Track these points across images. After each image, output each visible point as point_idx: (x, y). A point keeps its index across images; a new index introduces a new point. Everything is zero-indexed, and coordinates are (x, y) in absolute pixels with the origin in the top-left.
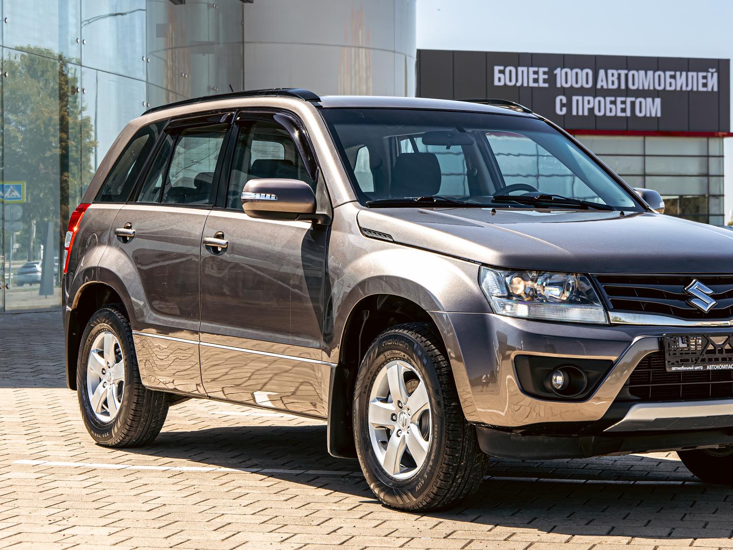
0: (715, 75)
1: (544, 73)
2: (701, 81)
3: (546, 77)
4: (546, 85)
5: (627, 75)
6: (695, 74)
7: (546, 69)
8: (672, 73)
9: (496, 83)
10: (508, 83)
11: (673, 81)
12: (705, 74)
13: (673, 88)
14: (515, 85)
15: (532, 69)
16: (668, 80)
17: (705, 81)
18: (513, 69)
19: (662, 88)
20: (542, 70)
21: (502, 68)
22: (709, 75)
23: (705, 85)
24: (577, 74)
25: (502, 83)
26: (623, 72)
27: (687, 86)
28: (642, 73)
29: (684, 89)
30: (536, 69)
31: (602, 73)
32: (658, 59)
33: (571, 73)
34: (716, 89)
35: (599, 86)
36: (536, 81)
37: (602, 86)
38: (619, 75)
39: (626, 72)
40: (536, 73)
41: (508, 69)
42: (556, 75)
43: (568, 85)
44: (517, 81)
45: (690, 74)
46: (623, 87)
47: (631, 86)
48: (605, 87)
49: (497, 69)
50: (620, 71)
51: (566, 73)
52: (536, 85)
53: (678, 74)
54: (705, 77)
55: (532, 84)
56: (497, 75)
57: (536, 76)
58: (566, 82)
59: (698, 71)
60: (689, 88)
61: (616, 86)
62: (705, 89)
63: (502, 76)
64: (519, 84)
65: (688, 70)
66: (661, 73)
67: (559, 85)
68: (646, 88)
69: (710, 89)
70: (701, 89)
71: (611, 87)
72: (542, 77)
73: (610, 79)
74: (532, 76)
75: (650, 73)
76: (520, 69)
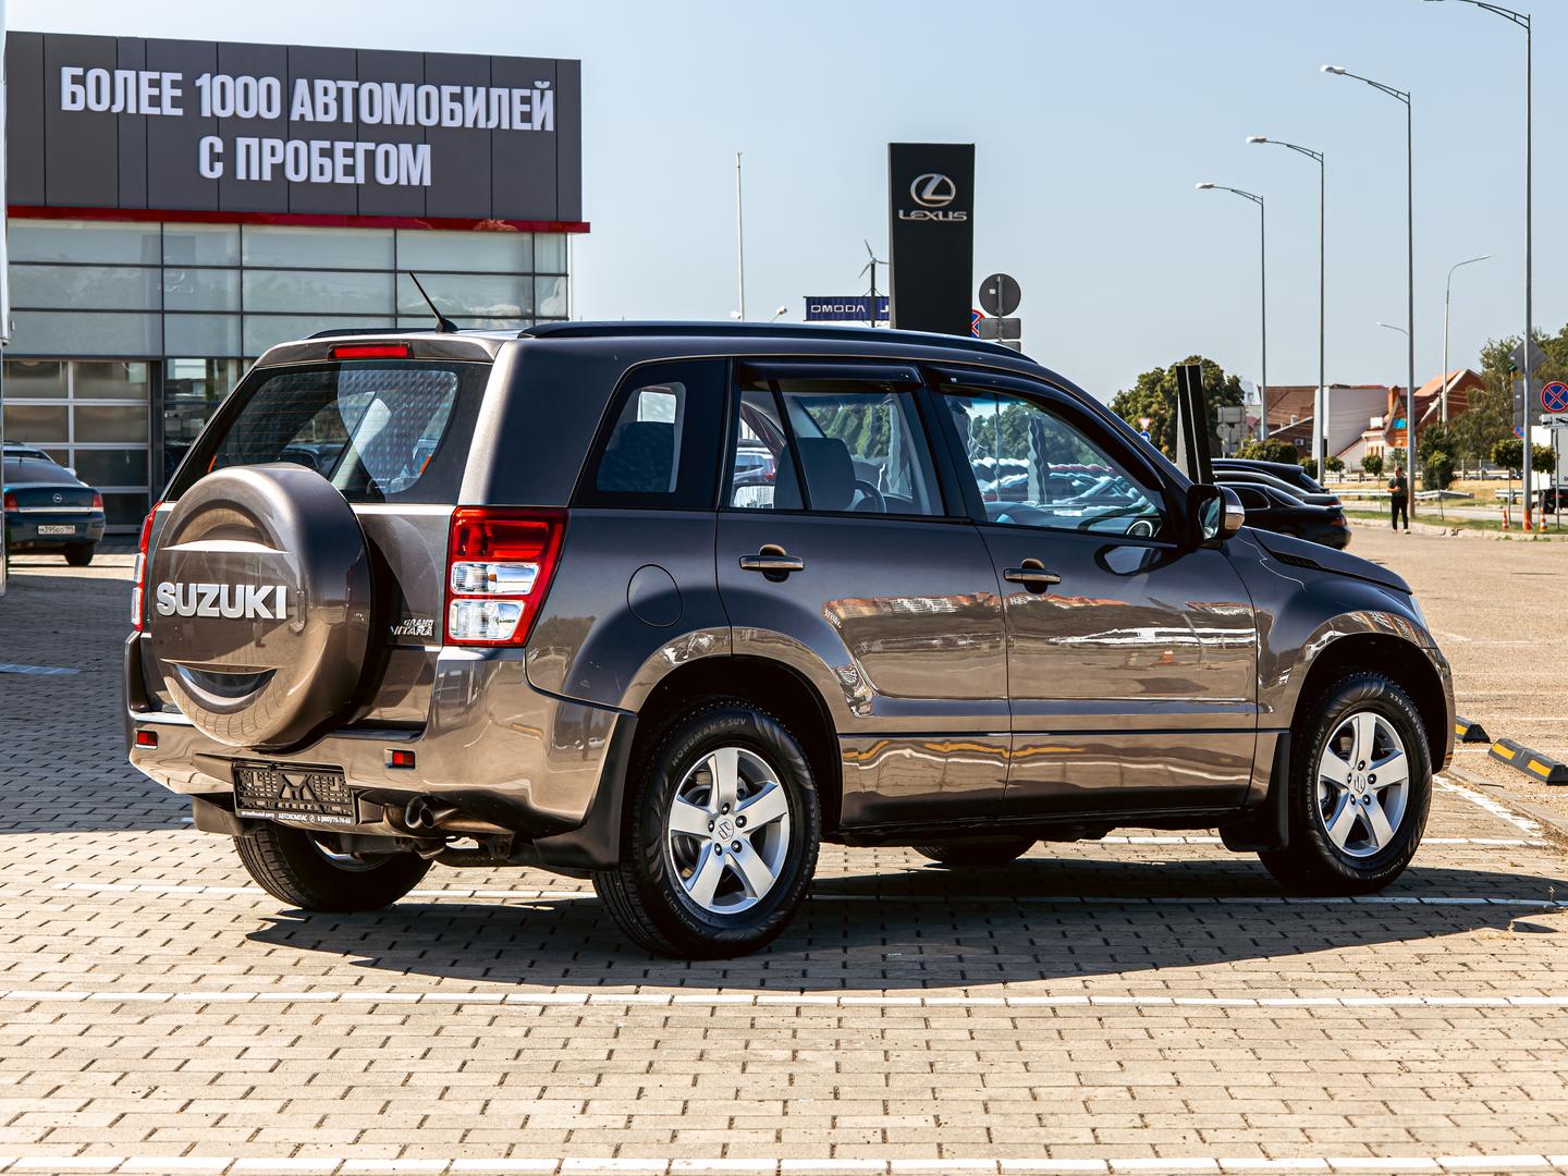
0: (549, 95)
1: (174, 84)
2: (519, 108)
3: (178, 93)
4: (179, 112)
5: (356, 92)
6: (504, 92)
7: (178, 76)
8: (457, 89)
9: (67, 105)
10: (94, 106)
11: (457, 106)
12: (526, 93)
13: (457, 123)
14: (110, 108)
15: (145, 76)
16: (447, 105)
17: (526, 108)
18: (104, 75)
19: (433, 122)
20: (168, 77)
21: (79, 71)
22: (537, 94)
23: (527, 117)
24: (246, 86)
25: (79, 106)
26: (348, 86)
27: (488, 119)
28: (390, 87)
29: (482, 124)
30: (155, 75)
31: (301, 86)
32: (425, 57)
33: (234, 87)
34: (550, 127)
35: (295, 117)
36: (155, 101)
37: (302, 116)
38: (340, 91)
39: (355, 84)
40: (155, 83)
41: (92, 74)
42: (200, 88)
43: (228, 113)
44: (113, 102)
45: (495, 92)
46: (348, 118)
47: (365, 117)
48: (309, 118)
49: (67, 73)
50: (341, 84)
51: (223, 85)
52: (155, 111)
53: (469, 90)
54: (526, 100)
55: (146, 109)
56: (67, 87)
57: (155, 91)
58: (223, 107)
59: (511, 87)
60: (493, 124)
61: (332, 117)
62: (527, 126)
63: (79, 89)
64: (117, 108)
65: (490, 85)
66: (433, 90)
67: (206, 113)
68: (399, 121)
69: (537, 127)
70: (518, 125)
71: (321, 117)
72: (169, 93)
73: (320, 99)
74: (146, 91)
75: (408, 88)
76: (120, 75)
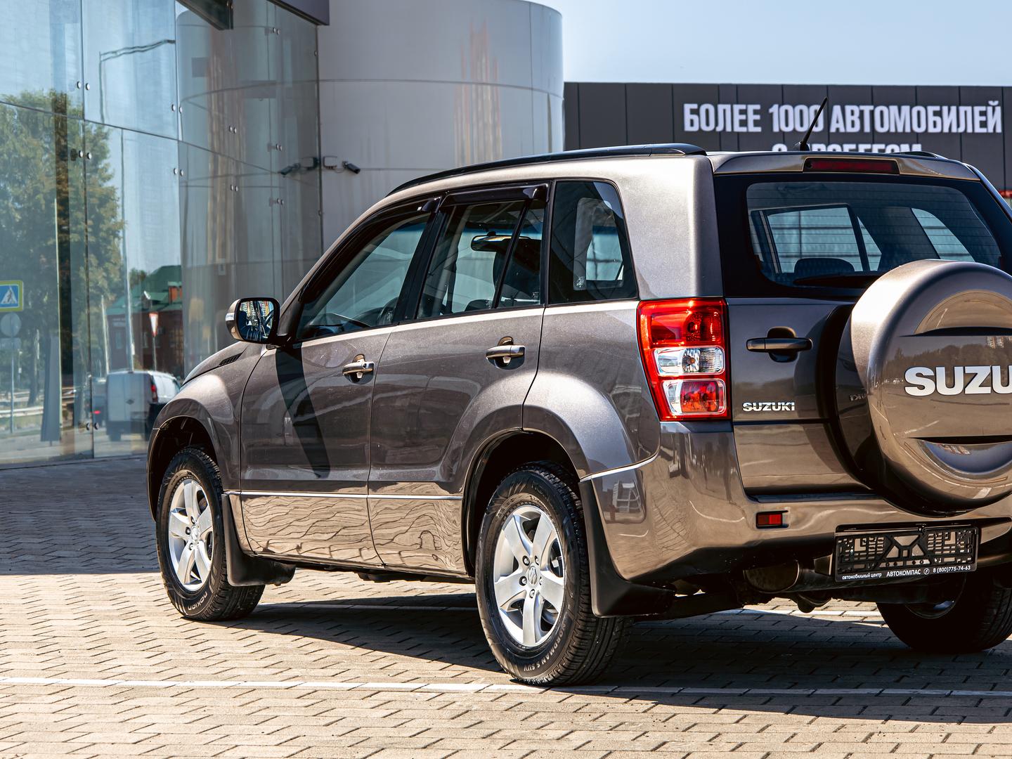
0: (998, 109)
1: (755, 112)
2: (978, 119)
3: (758, 117)
4: (759, 129)
5: (872, 113)
6: (969, 109)
7: (758, 107)
8: (937, 108)
9: (688, 128)
10: (705, 128)
11: (938, 119)
12: (983, 108)
13: (938, 130)
14: (715, 129)
15: (737, 108)
16: (932, 118)
17: (983, 118)
18: (711, 108)
19: (922, 129)
20: (751, 108)
21: (695, 106)
22: (990, 109)
23: (984, 124)
24: (801, 112)
25: (695, 128)
26: (867, 109)
27: (958, 126)
28: (894, 109)
29: (954, 130)
30: (743, 107)
31: (837, 110)
32: (916, 88)
33: (794, 112)
34: (999, 130)
35: (833, 130)
36: (744, 123)
37: (838, 129)
38: (862, 113)
39: (871, 108)
40: (743, 112)
41: (703, 108)
42: (772, 114)
43: (790, 129)
44: (717, 124)
45: (962, 109)
46: (867, 129)
47: (878, 128)
48: (842, 130)
49: (688, 107)
50: (862, 107)
51: (786, 112)
52: (744, 129)
53: (945, 109)
54: (983, 114)
55: (738, 129)
56: (688, 116)
57: (743, 117)
58: (787, 125)
59: (973, 105)
60: (961, 130)
61: (857, 128)
62: (984, 130)
63: (695, 117)
64: (720, 129)
65: (959, 104)
66: (922, 109)
67: (776, 129)
68: (900, 130)
69: (991, 130)
70: (978, 130)
71: (850, 129)
72: (752, 117)
73: (849, 118)
74: (738, 117)
75: (905, 109)
76: (721, 107)
